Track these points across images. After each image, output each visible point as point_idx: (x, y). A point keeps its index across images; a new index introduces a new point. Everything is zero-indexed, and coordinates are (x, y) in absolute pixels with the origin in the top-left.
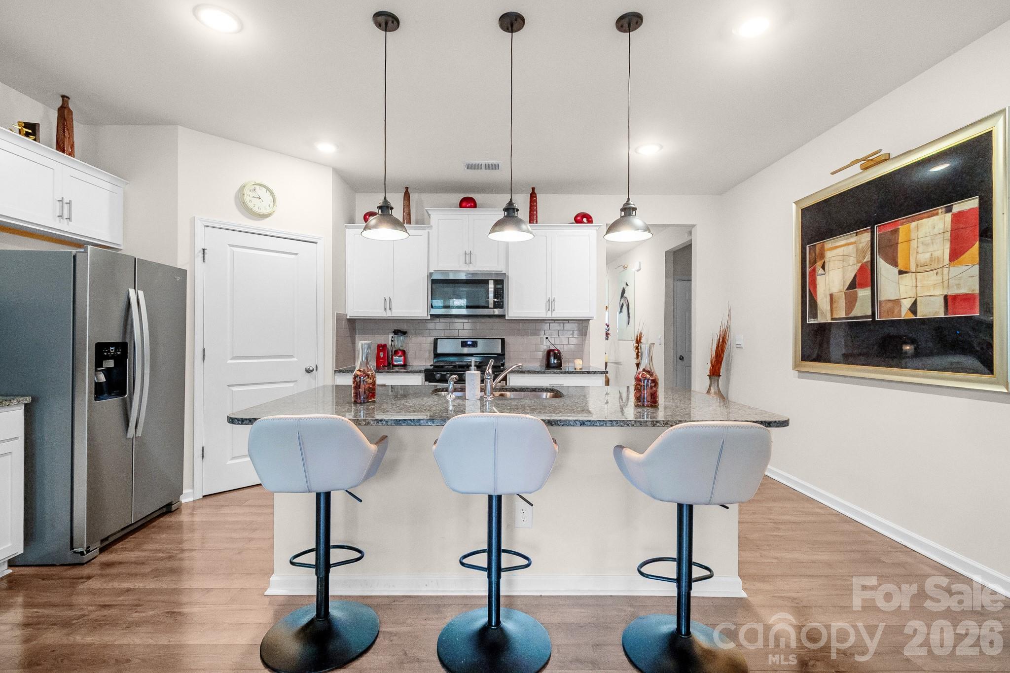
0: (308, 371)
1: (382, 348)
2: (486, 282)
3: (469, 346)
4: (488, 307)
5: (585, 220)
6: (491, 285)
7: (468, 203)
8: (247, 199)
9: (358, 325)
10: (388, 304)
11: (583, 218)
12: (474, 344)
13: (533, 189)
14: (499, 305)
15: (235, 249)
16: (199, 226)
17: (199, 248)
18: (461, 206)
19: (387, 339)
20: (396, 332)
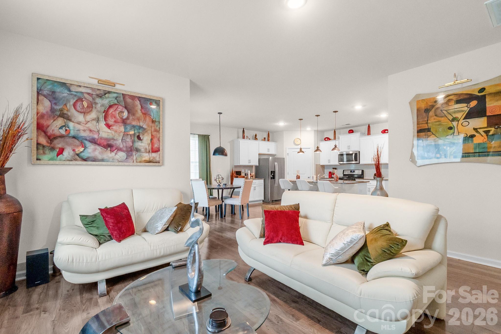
0: (309, 178)
1: (330, 173)
2: (352, 154)
3: (353, 172)
4: (353, 161)
5: (386, 131)
6: (354, 155)
7: (351, 131)
8: (295, 142)
9: (325, 167)
10: (329, 161)
11: (384, 131)
12: (354, 172)
13: (369, 125)
14: (356, 160)
15: (293, 152)
16: (287, 149)
17: (287, 153)
18: (349, 133)
19: (331, 170)
20: (333, 168)
